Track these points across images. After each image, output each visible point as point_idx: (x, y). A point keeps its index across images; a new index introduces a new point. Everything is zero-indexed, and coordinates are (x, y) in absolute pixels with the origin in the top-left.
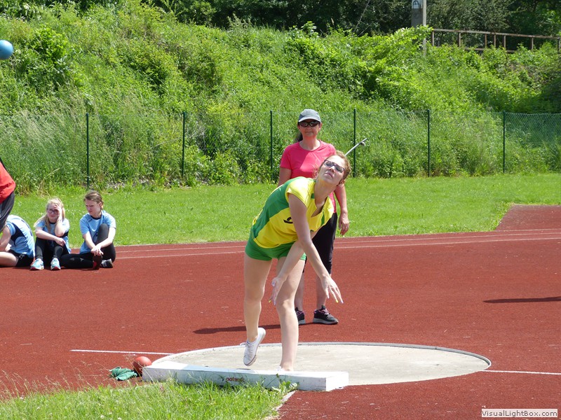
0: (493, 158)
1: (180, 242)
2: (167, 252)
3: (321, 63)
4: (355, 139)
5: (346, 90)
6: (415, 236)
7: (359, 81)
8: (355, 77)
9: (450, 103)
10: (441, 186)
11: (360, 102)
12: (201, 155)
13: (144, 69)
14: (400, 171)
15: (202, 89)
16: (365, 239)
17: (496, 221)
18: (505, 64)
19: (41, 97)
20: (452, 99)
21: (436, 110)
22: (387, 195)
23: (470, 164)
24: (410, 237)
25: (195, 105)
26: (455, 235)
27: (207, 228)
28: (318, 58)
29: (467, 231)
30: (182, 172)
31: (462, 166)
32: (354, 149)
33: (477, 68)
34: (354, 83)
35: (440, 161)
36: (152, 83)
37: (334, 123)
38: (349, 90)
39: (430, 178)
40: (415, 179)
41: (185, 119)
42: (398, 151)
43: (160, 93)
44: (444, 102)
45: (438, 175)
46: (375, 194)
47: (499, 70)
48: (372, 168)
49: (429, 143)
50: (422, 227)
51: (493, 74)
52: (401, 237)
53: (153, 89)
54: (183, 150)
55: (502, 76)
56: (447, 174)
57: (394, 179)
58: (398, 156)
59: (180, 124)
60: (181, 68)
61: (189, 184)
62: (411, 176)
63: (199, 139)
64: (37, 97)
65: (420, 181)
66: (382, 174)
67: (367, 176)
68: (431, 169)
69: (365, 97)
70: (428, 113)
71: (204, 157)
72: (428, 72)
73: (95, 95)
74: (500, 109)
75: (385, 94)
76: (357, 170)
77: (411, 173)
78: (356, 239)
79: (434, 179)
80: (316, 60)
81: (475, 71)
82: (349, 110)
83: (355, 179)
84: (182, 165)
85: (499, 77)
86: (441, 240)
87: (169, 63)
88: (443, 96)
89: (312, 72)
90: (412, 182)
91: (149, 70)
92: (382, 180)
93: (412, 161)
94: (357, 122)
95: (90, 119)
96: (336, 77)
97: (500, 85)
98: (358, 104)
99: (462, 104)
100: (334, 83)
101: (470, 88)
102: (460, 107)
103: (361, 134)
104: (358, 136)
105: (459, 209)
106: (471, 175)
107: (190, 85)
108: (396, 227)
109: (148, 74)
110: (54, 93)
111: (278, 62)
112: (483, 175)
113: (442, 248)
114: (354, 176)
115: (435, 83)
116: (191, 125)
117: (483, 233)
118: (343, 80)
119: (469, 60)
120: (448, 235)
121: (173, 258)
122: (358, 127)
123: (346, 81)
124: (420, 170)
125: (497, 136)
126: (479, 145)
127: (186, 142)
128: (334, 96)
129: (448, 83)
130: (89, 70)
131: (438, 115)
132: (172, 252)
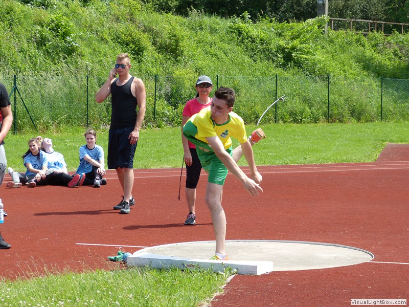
0: (373, 109)
1: (153, 168)
2: (144, 175)
3: (253, 41)
4: (276, 96)
5: (271, 61)
6: (319, 165)
7: (280, 54)
8: (277, 51)
9: (344, 71)
10: (337, 130)
11: (280, 69)
12: (167, 106)
13: (128, 44)
14: (308, 119)
15: (169, 59)
16: (283, 167)
17: (377, 155)
18: (383, 44)
19: (55, 64)
20: (346, 68)
21: (334, 76)
22: (299, 136)
23: (358, 114)
24: (315, 165)
25: (164, 70)
26: (347, 164)
27: (172, 158)
28: (251, 38)
29: (355, 161)
30: (154, 118)
31: (352, 116)
32: (276, 103)
33: (363, 46)
34: (276, 56)
35: (336, 112)
36: (134, 54)
37: (262, 84)
38: (273, 61)
39: (329, 124)
40: (318, 125)
41: (156, 80)
42: (307, 105)
43: (139, 62)
44: (340, 70)
45: (335, 122)
46: (290, 135)
47: (379, 48)
48: (288, 116)
49: (328, 99)
50: (324, 158)
51: (375, 51)
52: (309, 166)
53: (135, 58)
54: (155, 102)
55: (380, 52)
56: (341, 121)
57: (304, 125)
58: (307, 109)
59: (152, 84)
60: (154, 44)
61: (159, 126)
62: (316, 123)
63: (166, 95)
64: (52, 63)
65: (322, 126)
66: (295, 121)
67: (285, 122)
68: (329, 118)
69: (284, 66)
70: (328, 78)
71: (170, 107)
72: (329, 48)
73: (93, 62)
74: (379, 75)
75: (298, 64)
76: (278, 118)
77: (316, 120)
78: (277, 167)
79: (332, 124)
80: (249, 39)
81: (362, 48)
82: (273, 75)
83: (276, 124)
84: (154, 113)
85: (379, 53)
86: (337, 168)
87: (145, 40)
88: (339, 66)
89: (247, 48)
90: (317, 126)
91: (131, 45)
92: (295, 125)
93: (317, 112)
94: (278, 84)
95: (89, 79)
96: (264, 51)
97: (379, 58)
98: (279, 71)
99: (352, 72)
100: (262, 56)
101: (358, 61)
102: (351, 74)
103: (281, 92)
104: (279, 94)
105: (350, 146)
106: (358, 122)
107: (160, 56)
108: (305, 159)
109: (131, 48)
110: (63, 61)
111: (222, 40)
112: (366, 122)
113: (338, 174)
114: (275, 122)
115: (333, 56)
116: (161, 85)
117: (367, 164)
118: (269, 54)
119: (358, 41)
120: (342, 164)
121: (147, 179)
122: (279, 87)
123: (271, 55)
124: (322, 118)
125: (376, 95)
126: (364, 100)
127: (157, 97)
128: (262, 65)
129: (343, 57)
130: (89, 45)
131: (336, 79)
132: (147, 175)
